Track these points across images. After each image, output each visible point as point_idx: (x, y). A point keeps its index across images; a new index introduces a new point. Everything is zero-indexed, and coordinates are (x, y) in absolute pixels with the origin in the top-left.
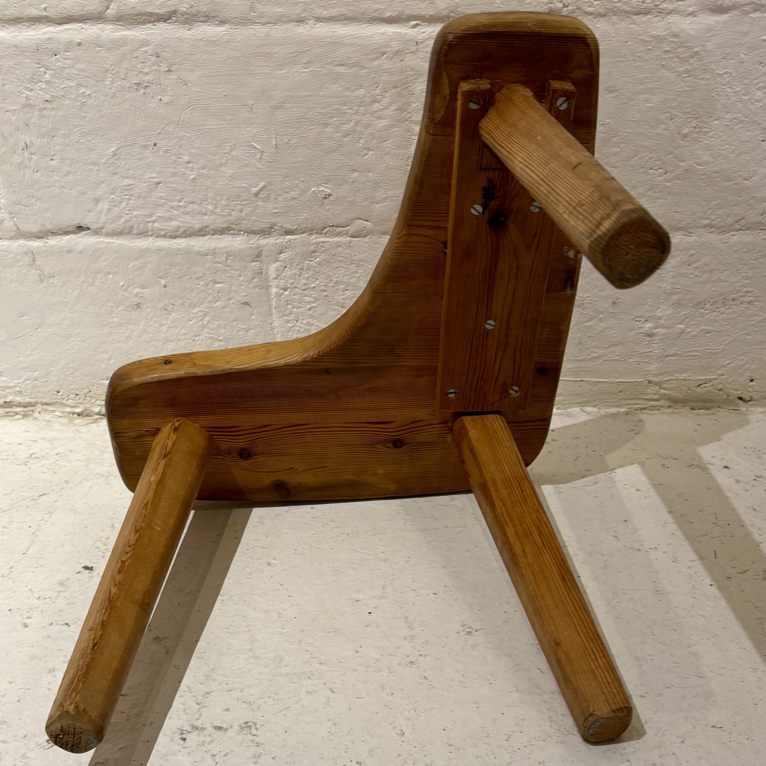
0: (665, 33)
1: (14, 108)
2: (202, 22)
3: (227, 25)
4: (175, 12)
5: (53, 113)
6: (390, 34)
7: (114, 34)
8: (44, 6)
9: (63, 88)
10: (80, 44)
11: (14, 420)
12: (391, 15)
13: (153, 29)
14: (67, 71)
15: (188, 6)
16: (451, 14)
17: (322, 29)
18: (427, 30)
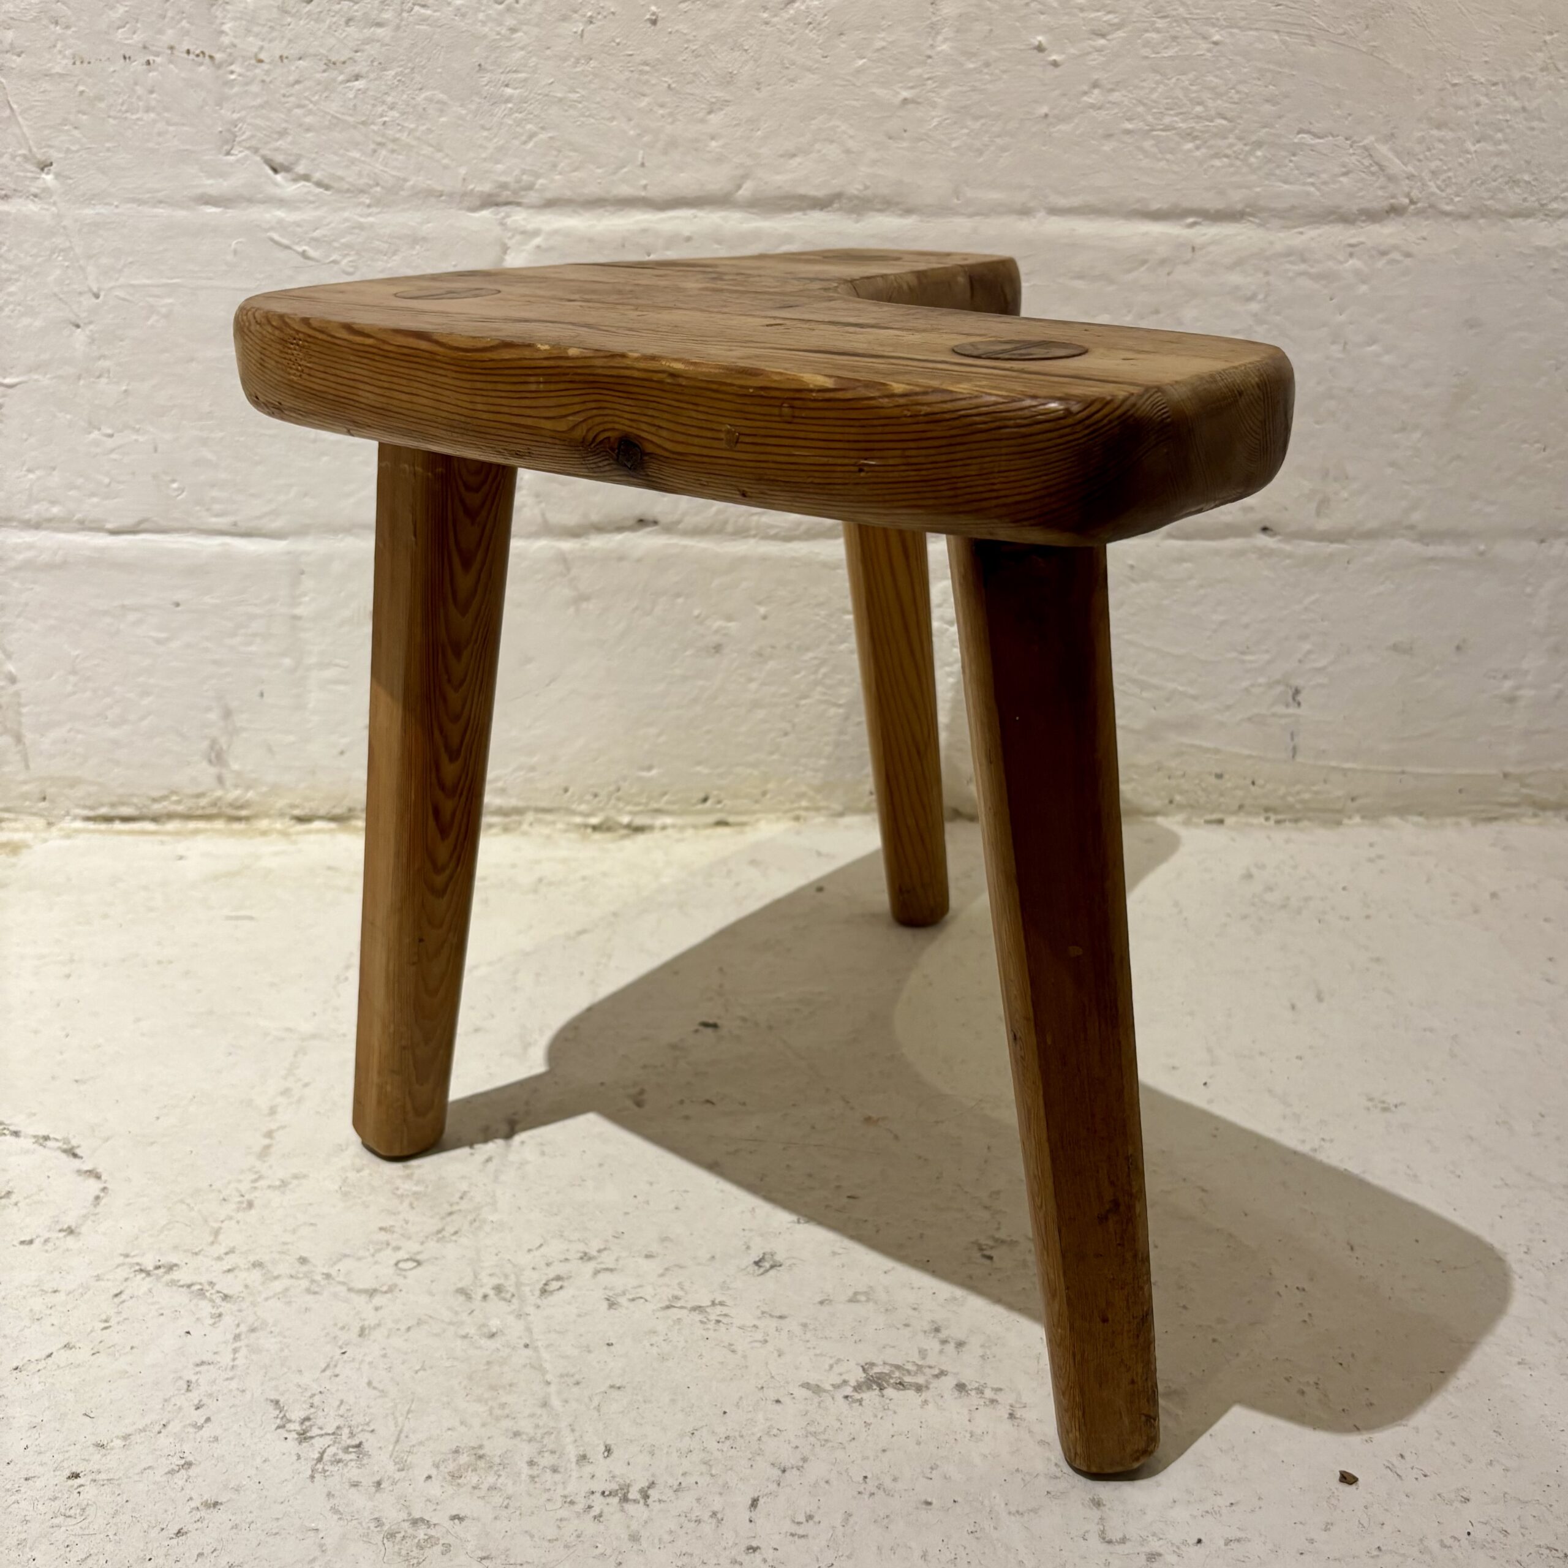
2: (879, 210)
3: (915, 216)
4: (839, 196)
6: (1155, 235)
7: (745, 225)
8: (644, 182)
10: (688, 239)
12: (1160, 208)
13: (800, 219)
15: (861, 187)
16: (1248, 210)
17: (1056, 226)
18: (1209, 232)
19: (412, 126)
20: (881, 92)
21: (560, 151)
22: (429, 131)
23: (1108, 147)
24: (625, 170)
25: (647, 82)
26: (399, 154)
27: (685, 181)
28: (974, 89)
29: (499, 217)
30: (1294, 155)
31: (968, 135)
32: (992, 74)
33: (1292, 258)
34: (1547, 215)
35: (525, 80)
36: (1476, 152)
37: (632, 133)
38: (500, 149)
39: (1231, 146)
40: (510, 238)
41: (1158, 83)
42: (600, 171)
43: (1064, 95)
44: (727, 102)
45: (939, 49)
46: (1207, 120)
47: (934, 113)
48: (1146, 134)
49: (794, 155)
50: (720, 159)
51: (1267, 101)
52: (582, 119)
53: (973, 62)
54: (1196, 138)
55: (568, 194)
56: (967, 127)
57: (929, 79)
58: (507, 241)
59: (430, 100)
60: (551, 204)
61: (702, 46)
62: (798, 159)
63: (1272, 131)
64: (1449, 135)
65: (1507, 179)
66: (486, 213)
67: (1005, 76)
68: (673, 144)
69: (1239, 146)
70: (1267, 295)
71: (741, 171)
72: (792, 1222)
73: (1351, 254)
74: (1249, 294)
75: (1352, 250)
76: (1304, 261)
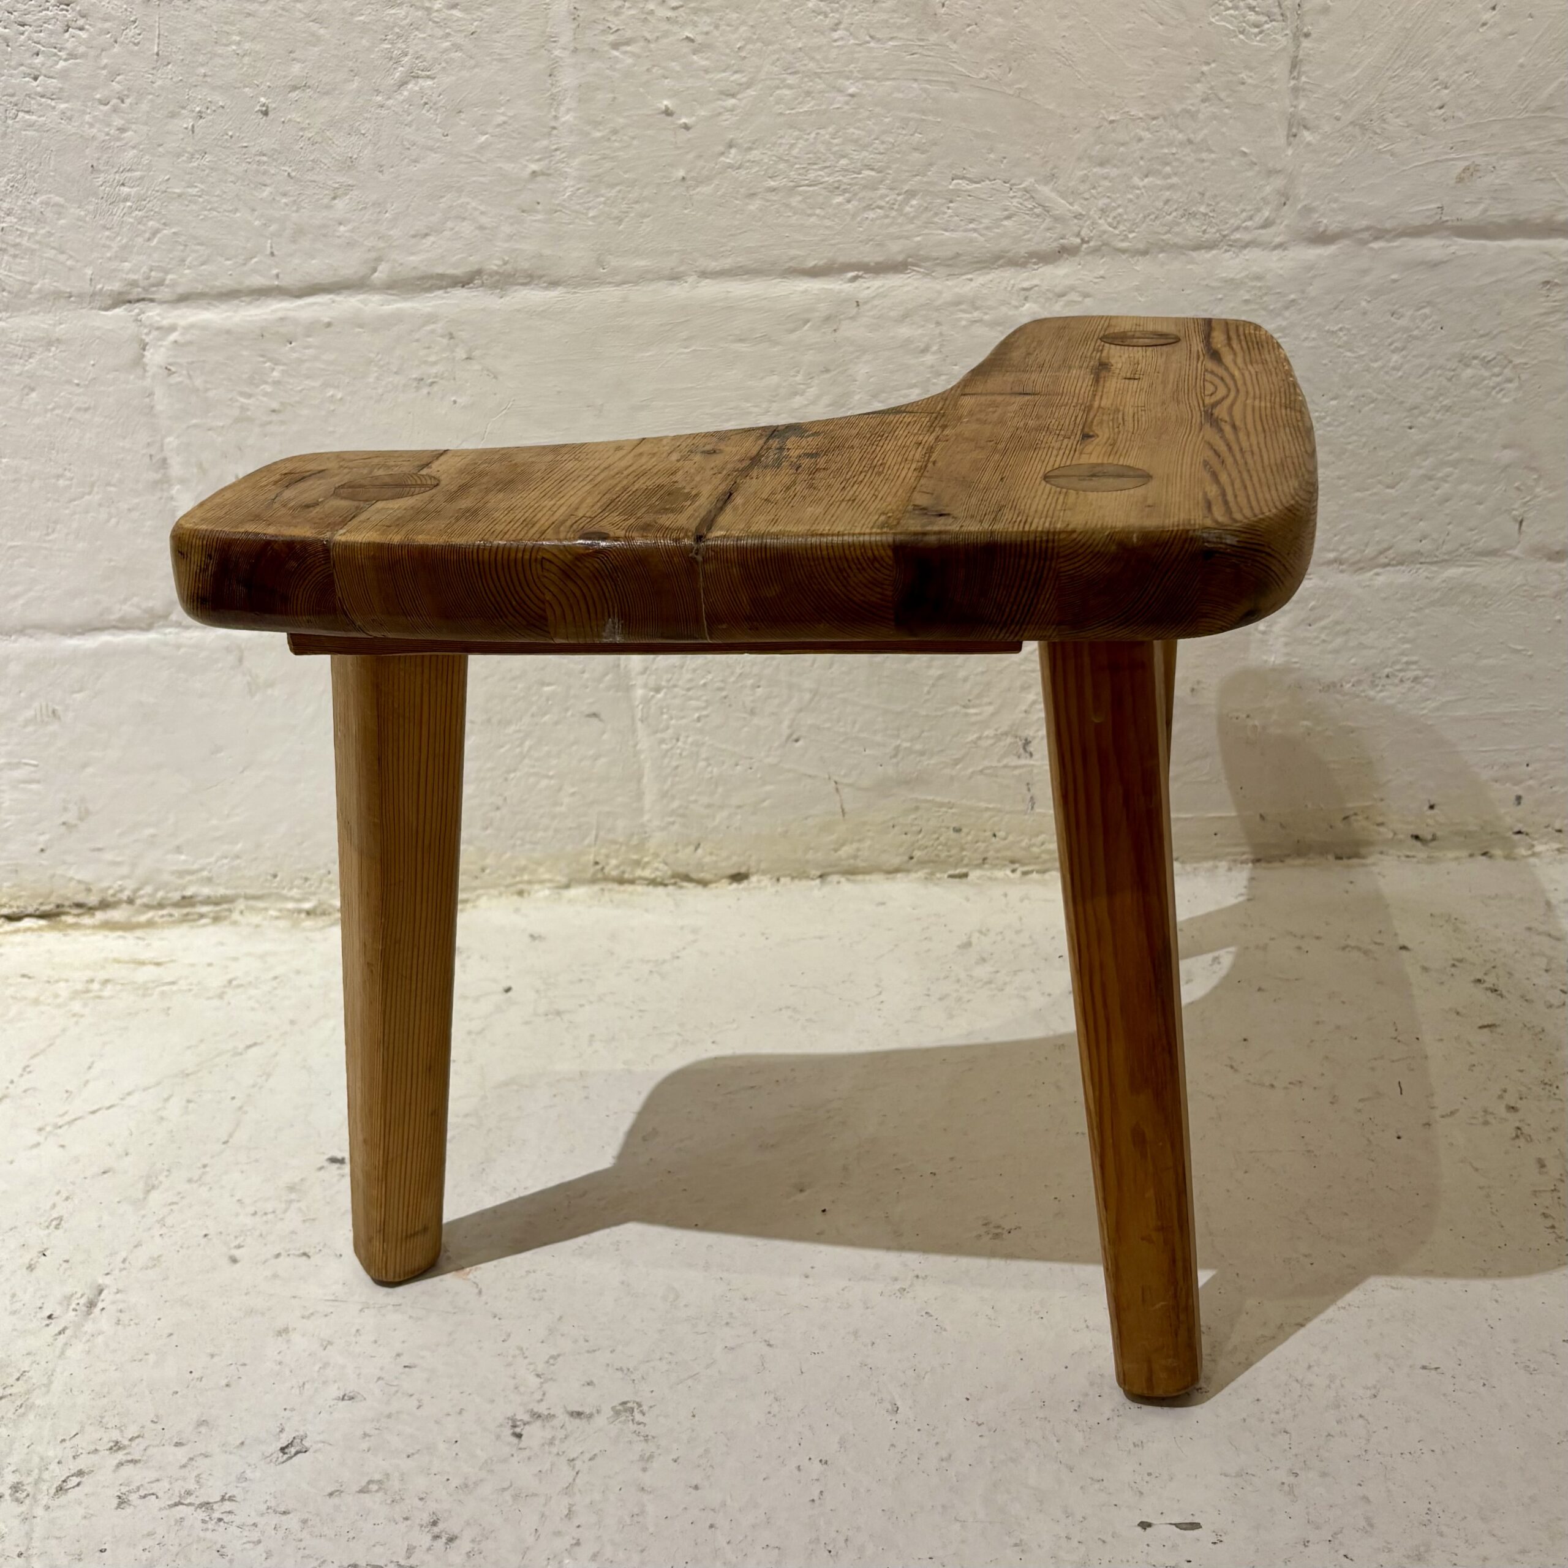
0: (1243, 275)
1: (221, 424)
2: (522, 284)
3: (560, 288)
4: (479, 272)
6: (816, 292)
7: (385, 307)
8: (275, 271)
9: (301, 391)
10: (329, 325)
12: (815, 266)
13: (443, 298)
14: (307, 365)
15: (500, 263)
16: (910, 260)
17: (709, 289)
18: (872, 285)
19: (32, 230)
20: (508, 167)
21: (186, 246)
22: (50, 234)
23: (754, 206)
24: (255, 260)
25: (265, 173)
26: (22, 258)
27: (316, 268)
28: (604, 157)
29: (133, 313)
30: (951, 202)
31: (604, 203)
32: (621, 141)
33: (963, 307)
34: (1231, 246)
35: (141, 178)
36: (1144, 187)
37: (257, 223)
38: (124, 247)
39: (882, 197)
40: (147, 334)
41: (797, 139)
42: (229, 263)
43: (700, 157)
44: (351, 187)
45: (563, 119)
46: (854, 172)
47: (566, 184)
48: (792, 190)
49: (426, 235)
50: (350, 244)
51: (915, 149)
52: (206, 213)
53: (599, 131)
54: (845, 191)
55: (200, 288)
56: (602, 196)
57: (556, 150)
58: (144, 337)
59: (47, 203)
60: (183, 299)
61: (317, 133)
62: (431, 239)
63: (925, 179)
64: (1114, 172)
65: (1181, 212)
66: (119, 311)
67: (635, 142)
68: (300, 232)
69: (892, 196)
70: (942, 346)
71: (373, 255)
72: (338, 1399)
73: (1026, 298)
74: (922, 346)
75: (1026, 293)
76: (977, 309)
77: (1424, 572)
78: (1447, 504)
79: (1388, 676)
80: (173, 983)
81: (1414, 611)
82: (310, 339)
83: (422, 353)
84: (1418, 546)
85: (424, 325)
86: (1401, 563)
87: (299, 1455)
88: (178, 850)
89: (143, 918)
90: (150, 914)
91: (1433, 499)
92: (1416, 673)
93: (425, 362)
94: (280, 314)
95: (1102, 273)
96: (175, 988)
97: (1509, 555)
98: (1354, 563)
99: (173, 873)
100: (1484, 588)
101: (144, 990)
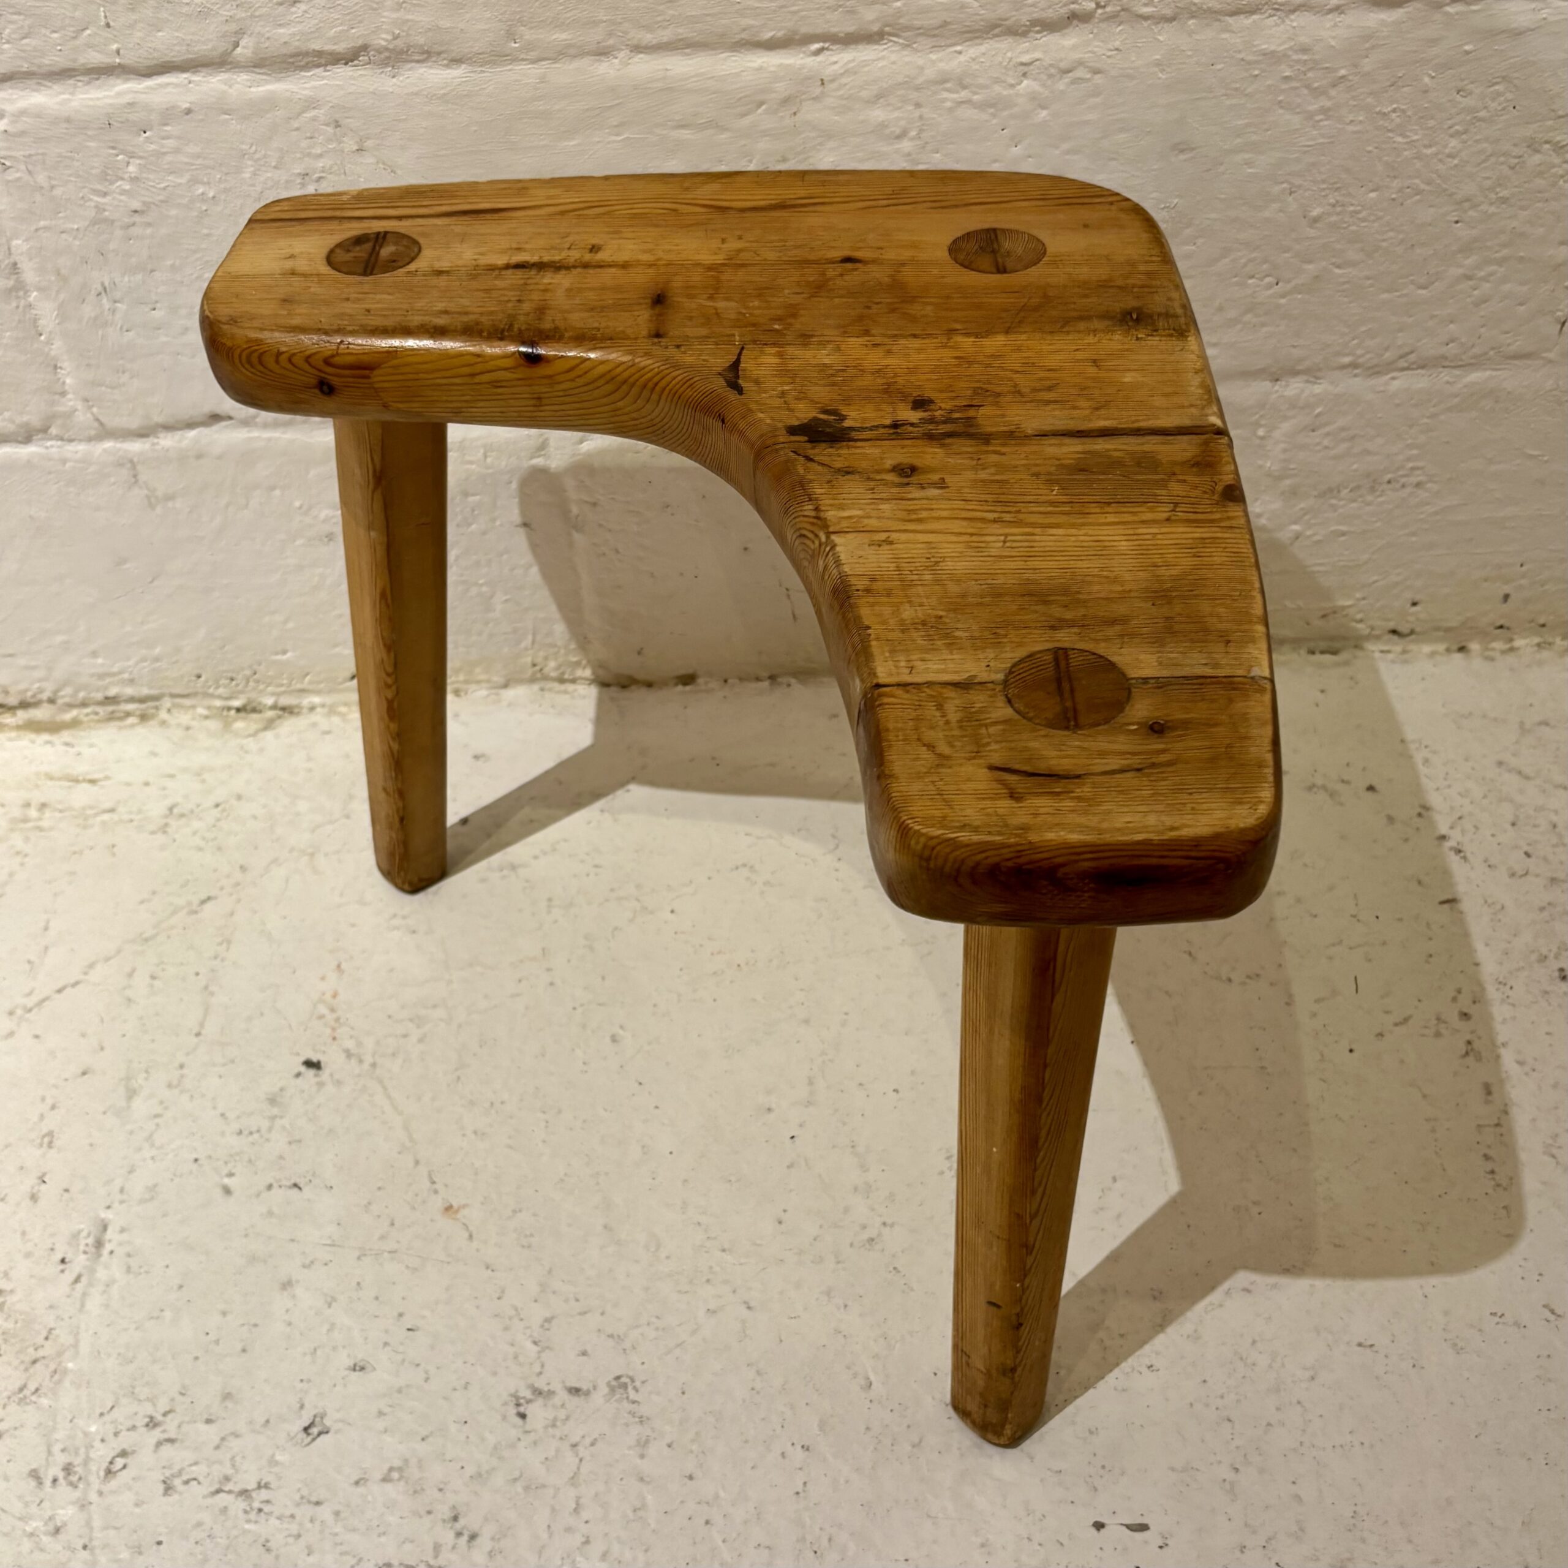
0: (1286, 46)
1: (76, 227)
2: (418, 61)
3: (463, 66)
4: (365, 48)
5: (149, 231)
6: (772, 69)
7: (253, 89)
8: (115, 47)
9: (164, 189)
10: (188, 112)
11: (126, 727)
12: (772, 37)
13: (323, 78)
14: (169, 158)
15: (389, 37)
16: (887, 29)
17: (643, 67)
18: (841, 58)
24: (88, 32)
27: (164, 43)
33: (948, 85)
42: (55, 35)
55: (25, 65)
70: (921, 131)
71: (233, 27)
72: (349, 1369)
73: (1024, 75)
74: (898, 131)
75: (1025, 69)
76: (964, 87)
77: (1445, 376)
78: (1483, 306)
79: (1389, 482)
80: (112, 810)
81: (1428, 417)
82: (168, 128)
83: (304, 144)
84: (1444, 350)
85: (304, 112)
86: (1423, 367)
87: (322, 1437)
88: (94, 654)
89: (68, 716)
90: (74, 713)
91: (1469, 300)
92: (1420, 478)
93: (309, 155)
94: (127, 99)
95: (1117, 44)
96: (115, 816)
97: (1543, 358)
98: (1369, 368)
99: (92, 675)
100: (1509, 393)
101: (83, 817)
